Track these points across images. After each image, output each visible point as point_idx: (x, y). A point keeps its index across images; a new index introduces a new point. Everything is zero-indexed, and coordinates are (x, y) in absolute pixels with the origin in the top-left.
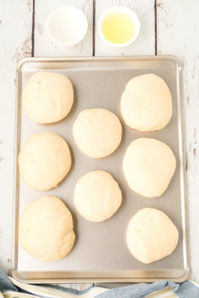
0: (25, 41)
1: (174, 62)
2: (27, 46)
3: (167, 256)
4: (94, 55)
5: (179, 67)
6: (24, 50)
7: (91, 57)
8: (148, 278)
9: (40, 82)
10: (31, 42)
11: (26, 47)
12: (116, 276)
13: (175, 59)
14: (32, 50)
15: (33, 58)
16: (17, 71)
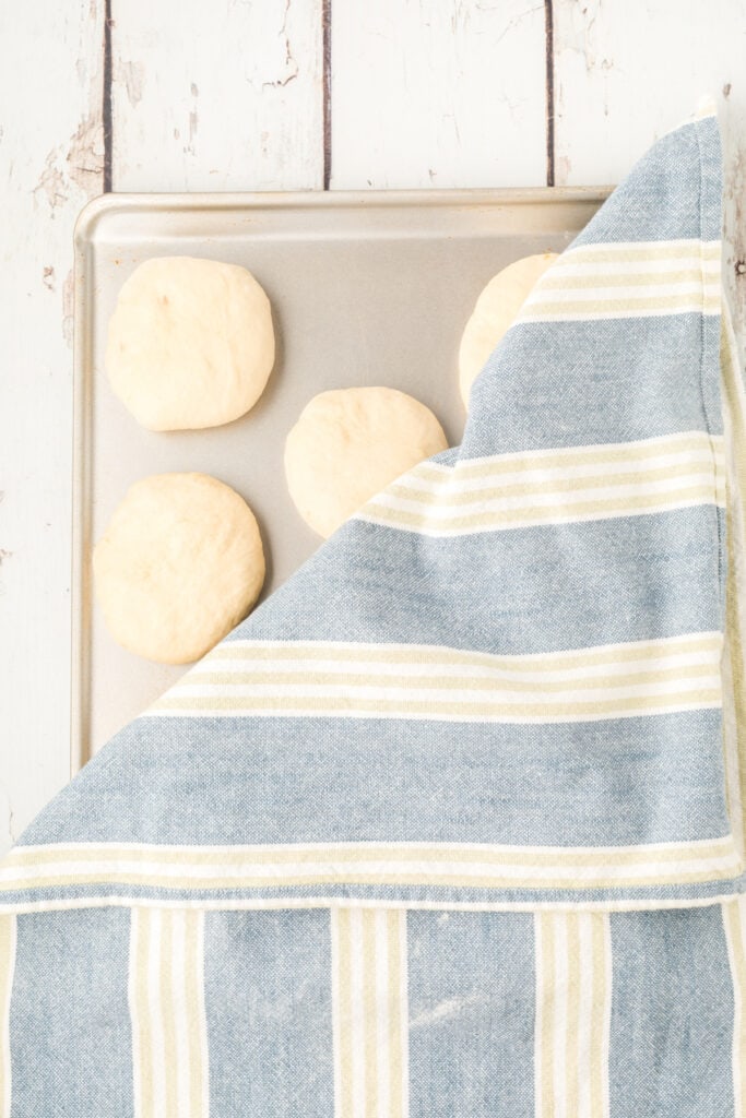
0: (80, 126)
2: (86, 146)
4: (326, 187)
6: (77, 162)
10: (102, 130)
11: (83, 149)
14: (105, 159)
16: (78, 242)
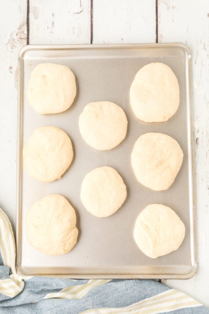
0: (20, 26)
1: (183, 49)
5: (188, 54)
6: (19, 36)
7: (89, 44)
10: (26, 27)
11: (21, 32)
12: (121, 272)
13: (185, 47)
14: (27, 35)
16: (19, 59)
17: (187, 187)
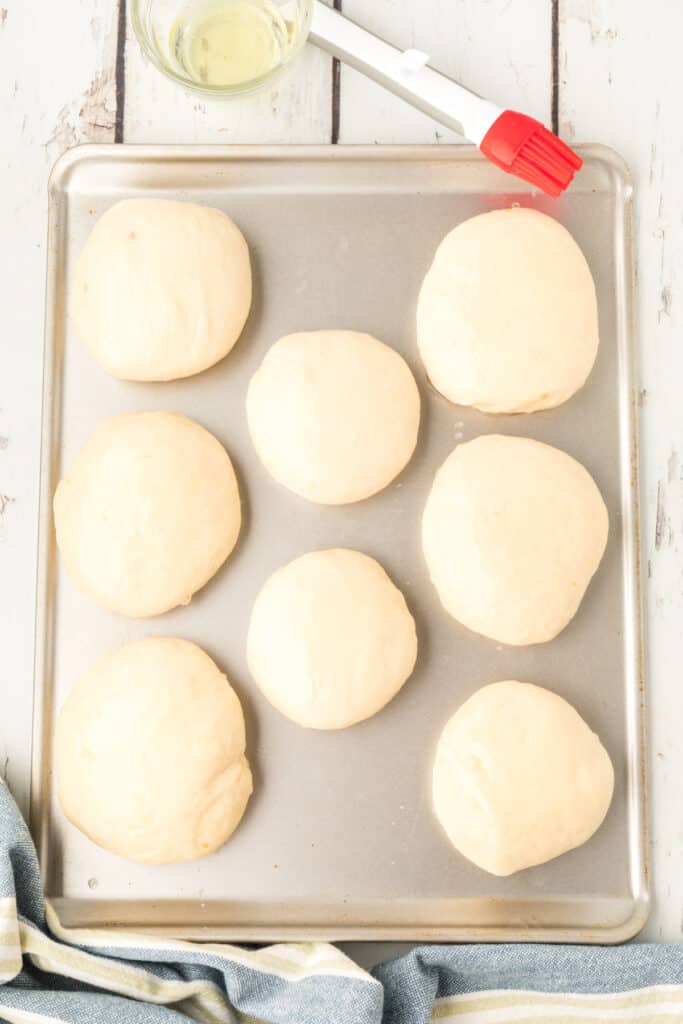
0: (93, 83)
1: (608, 167)
2: (99, 102)
3: (572, 850)
4: (335, 139)
5: (624, 185)
6: (89, 118)
7: (324, 145)
8: (504, 926)
9: (133, 236)
10: (115, 87)
11: (96, 105)
13: (611, 157)
14: (117, 116)
15: (119, 146)
16: (53, 192)
17: (619, 632)
